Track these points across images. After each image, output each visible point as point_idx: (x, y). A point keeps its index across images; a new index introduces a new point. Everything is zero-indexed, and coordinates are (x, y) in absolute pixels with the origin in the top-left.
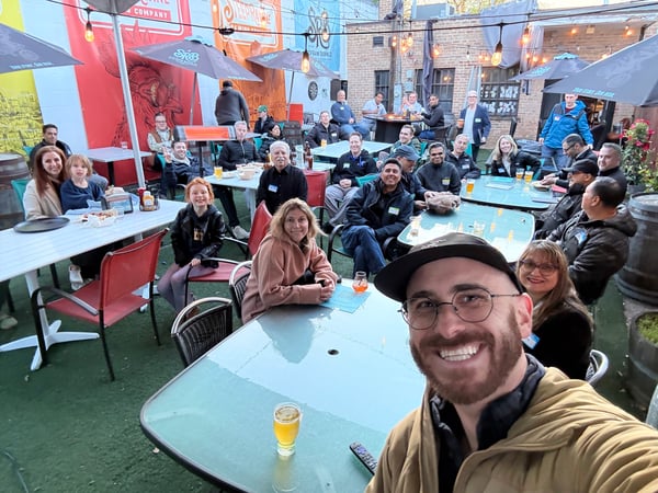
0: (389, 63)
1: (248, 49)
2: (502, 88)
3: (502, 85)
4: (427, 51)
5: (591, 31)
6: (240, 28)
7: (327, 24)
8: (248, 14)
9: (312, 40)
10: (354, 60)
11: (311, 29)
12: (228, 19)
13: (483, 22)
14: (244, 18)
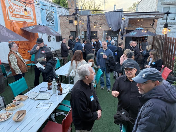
0: (75, 29)
1: (22, 24)
2: (113, 37)
3: (112, 36)
4: (88, 26)
5: (142, 20)
6: (17, 16)
7: (53, 16)
8: (20, 10)
9: (48, 21)
10: (63, 28)
11: (47, 17)
12: (10, 12)
13: (106, 16)
14: (19, 12)
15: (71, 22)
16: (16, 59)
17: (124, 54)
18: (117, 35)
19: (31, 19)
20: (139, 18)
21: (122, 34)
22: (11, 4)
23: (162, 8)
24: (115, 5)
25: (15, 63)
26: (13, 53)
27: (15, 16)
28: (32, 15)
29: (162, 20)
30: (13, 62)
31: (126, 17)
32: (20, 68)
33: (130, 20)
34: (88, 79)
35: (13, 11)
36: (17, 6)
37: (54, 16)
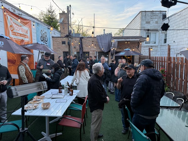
0: (68, 49)
1: (20, 42)
4: (81, 47)
5: (129, 43)
6: (16, 34)
7: (46, 36)
8: (19, 29)
9: (42, 41)
10: (55, 48)
11: (41, 37)
12: (11, 30)
13: (97, 39)
14: (18, 30)
15: (64, 43)
16: (25, 70)
17: (118, 67)
18: (108, 56)
19: (28, 38)
20: (126, 41)
21: (112, 55)
22: (12, 23)
23: (144, 33)
24: (104, 30)
25: (24, 73)
26: (22, 64)
27: (15, 34)
28: (29, 35)
29: (146, 43)
30: (22, 72)
31: (116, 40)
32: (27, 78)
33: (119, 42)
34: (100, 73)
35: (13, 30)
36: (17, 25)
37: (48, 36)
